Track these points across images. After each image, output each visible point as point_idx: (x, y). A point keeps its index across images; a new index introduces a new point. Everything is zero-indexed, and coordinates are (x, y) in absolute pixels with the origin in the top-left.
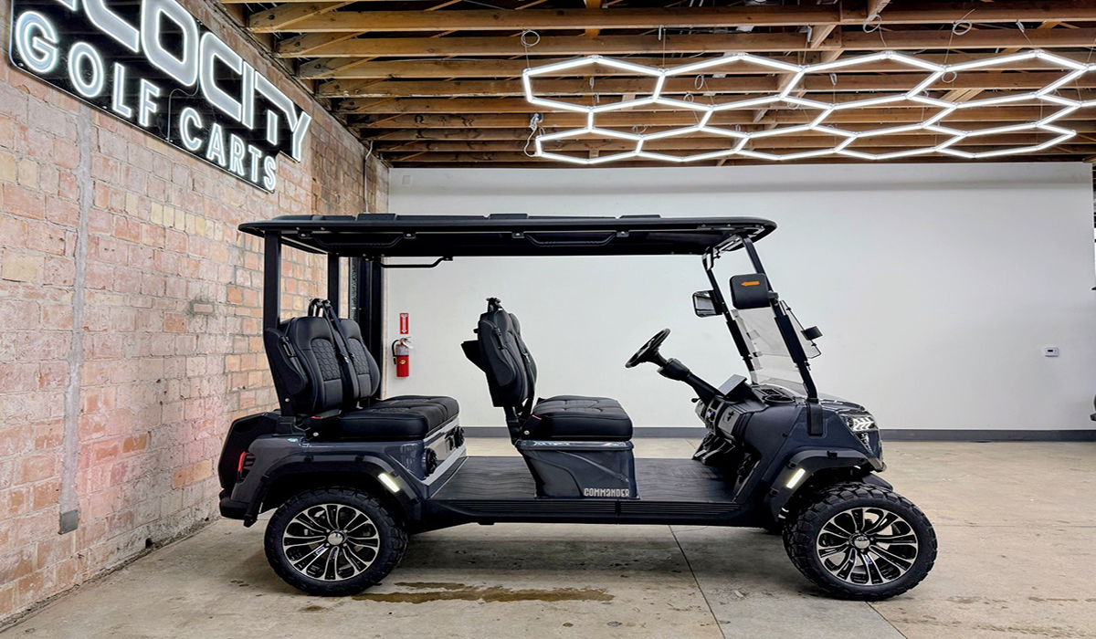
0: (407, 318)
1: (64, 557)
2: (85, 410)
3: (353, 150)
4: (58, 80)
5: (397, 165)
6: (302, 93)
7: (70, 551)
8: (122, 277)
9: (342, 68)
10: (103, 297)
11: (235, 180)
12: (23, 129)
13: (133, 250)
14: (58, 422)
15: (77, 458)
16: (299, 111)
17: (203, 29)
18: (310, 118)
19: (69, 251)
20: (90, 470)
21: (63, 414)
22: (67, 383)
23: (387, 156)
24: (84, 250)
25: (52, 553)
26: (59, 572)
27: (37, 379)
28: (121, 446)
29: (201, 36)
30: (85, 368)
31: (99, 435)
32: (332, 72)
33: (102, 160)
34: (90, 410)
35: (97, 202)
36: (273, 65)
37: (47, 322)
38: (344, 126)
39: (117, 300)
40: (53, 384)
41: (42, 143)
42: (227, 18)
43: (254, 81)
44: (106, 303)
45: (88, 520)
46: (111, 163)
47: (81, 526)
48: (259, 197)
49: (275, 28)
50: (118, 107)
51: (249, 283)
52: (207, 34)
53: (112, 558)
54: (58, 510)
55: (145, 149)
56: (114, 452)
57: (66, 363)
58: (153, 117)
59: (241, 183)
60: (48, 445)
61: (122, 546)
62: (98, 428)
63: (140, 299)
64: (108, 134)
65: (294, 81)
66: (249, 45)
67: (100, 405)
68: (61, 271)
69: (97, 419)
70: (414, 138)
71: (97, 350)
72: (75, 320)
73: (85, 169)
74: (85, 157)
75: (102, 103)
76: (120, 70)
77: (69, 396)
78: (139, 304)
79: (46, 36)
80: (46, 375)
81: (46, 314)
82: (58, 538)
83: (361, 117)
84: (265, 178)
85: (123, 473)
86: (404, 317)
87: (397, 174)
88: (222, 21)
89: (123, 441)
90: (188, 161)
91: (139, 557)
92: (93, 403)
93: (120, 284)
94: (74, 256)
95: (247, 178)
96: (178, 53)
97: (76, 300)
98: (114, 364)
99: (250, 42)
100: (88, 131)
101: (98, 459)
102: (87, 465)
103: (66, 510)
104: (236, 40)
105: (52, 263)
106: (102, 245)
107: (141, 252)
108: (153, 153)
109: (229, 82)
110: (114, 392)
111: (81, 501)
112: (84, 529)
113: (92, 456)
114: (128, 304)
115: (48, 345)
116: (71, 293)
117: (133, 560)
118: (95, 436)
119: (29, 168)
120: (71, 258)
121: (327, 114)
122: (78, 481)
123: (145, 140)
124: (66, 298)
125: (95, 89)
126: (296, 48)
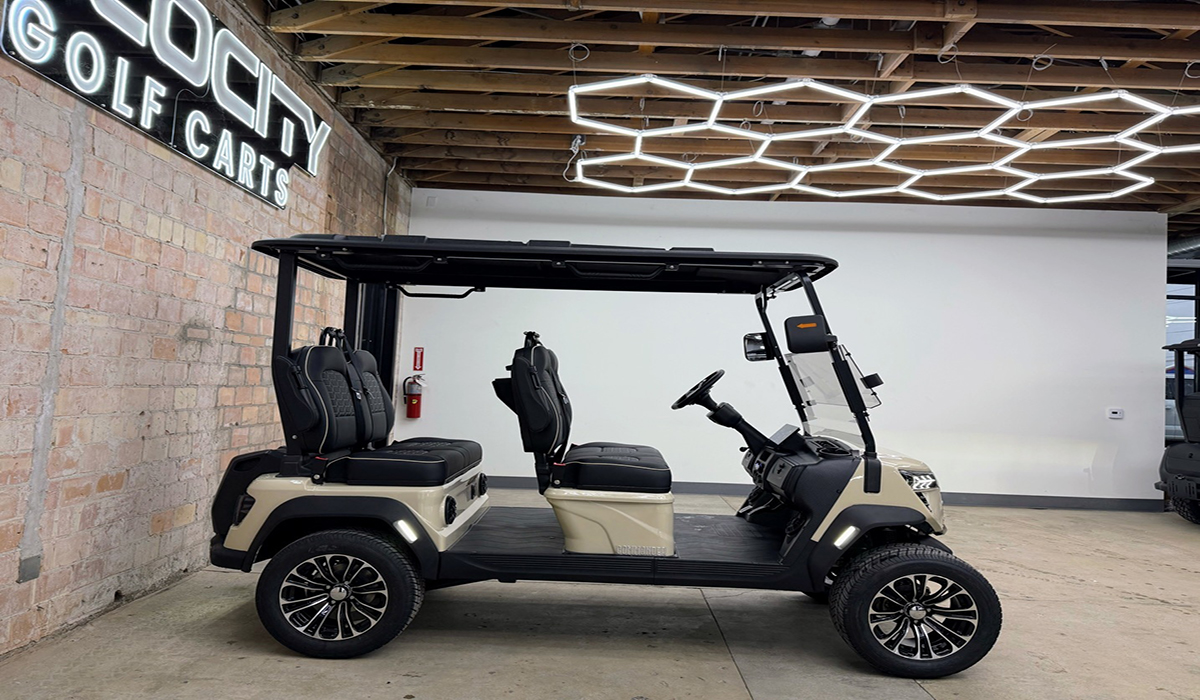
0: (422, 353)
1: (21, 609)
2: (57, 443)
3: (375, 166)
4: (54, 72)
5: (421, 185)
6: (322, 101)
7: (28, 603)
8: (109, 295)
9: (370, 76)
10: (86, 317)
11: (242, 192)
12: (10, 125)
13: (124, 266)
14: (25, 455)
15: (44, 496)
16: (318, 120)
17: (219, 25)
18: (330, 129)
19: (52, 264)
20: (57, 510)
21: (31, 447)
22: (38, 412)
23: (410, 173)
24: (69, 263)
25: (7, 605)
26: (14, 626)
27: (5, 406)
28: (94, 485)
29: (215, 32)
30: (61, 396)
31: (70, 471)
32: (357, 79)
33: (96, 163)
34: (62, 444)
35: (87, 211)
36: (293, 68)
37: (21, 341)
38: (366, 139)
39: (102, 320)
40: (23, 412)
41: (31, 142)
42: (245, 15)
43: (270, 84)
44: (88, 323)
45: (51, 568)
46: (106, 167)
47: (42, 573)
48: (268, 213)
49: (298, 28)
50: (118, 106)
51: (251, 308)
52: (223, 30)
53: (76, 612)
54: (18, 555)
55: (146, 154)
56: (87, 491)
57: (40, 389)
58: (156, 118)
59: (249, 197)
60: (12, 482)
61: (88, 598)
62: (70, 464)
63: (128, 321)
64: (105, 135)
65: (315, 87)
66: (268, 45)
67: (74, 438)
68: (41, 286)
69: (69, 453)
70: (442, 155)
71: (75, 377)
72: (53, 341)
73: (76, 173)
74: (78, 160)
75: (101, 100)
76: (123, 65)
77: (40, 427)
78: (126, 326)
79: (42, 22)
80: (16, 402)
81: (20, 333)
82: (16, 587)
83: (386, 131)
84: (276, 192)
85: (96, 515)
86: (419, 352)
87: (421, 195)
88: (241, 18)
89: (98, 479)
90: (192, 168)
91: (106, 611)
92: (66, 435)
93: (107, 303)
94: (57, 269)
95: (256, 191)
96: (190, 50)
97: (55, 319)
98: (92, 392)
99: (269, 42)
100: (83, 130)
101: (68, 498)
102: (55, 506)
103: (27, 555)
104: (254, 38)
105: (31, 276)
106: (89, 258)
107: (132, 268)
108: (154, 158)
109: (243, 84)
110: (91, 424)
111: (45, 546)
112: (46, 577)
113: (61, 495)
114: (113, 325)
115: (20, 368)
116: (50, 311)
117: (99, 614)
118: (65, 472)
119: (13, 168)
120: (52, 272)
121: (349, 125)
122: (43, 523)
123: (146, 144)
124: (45, 316)
125: (93, 85)
126: (318, 51)
